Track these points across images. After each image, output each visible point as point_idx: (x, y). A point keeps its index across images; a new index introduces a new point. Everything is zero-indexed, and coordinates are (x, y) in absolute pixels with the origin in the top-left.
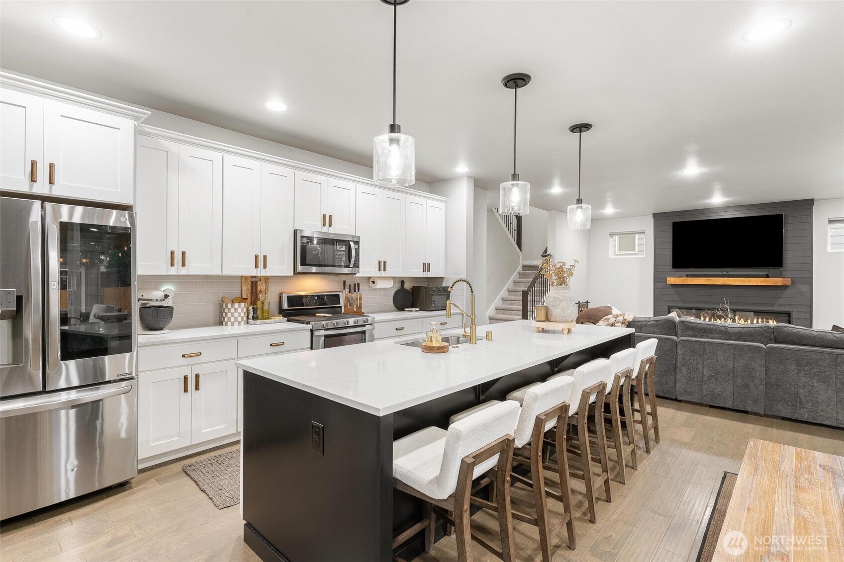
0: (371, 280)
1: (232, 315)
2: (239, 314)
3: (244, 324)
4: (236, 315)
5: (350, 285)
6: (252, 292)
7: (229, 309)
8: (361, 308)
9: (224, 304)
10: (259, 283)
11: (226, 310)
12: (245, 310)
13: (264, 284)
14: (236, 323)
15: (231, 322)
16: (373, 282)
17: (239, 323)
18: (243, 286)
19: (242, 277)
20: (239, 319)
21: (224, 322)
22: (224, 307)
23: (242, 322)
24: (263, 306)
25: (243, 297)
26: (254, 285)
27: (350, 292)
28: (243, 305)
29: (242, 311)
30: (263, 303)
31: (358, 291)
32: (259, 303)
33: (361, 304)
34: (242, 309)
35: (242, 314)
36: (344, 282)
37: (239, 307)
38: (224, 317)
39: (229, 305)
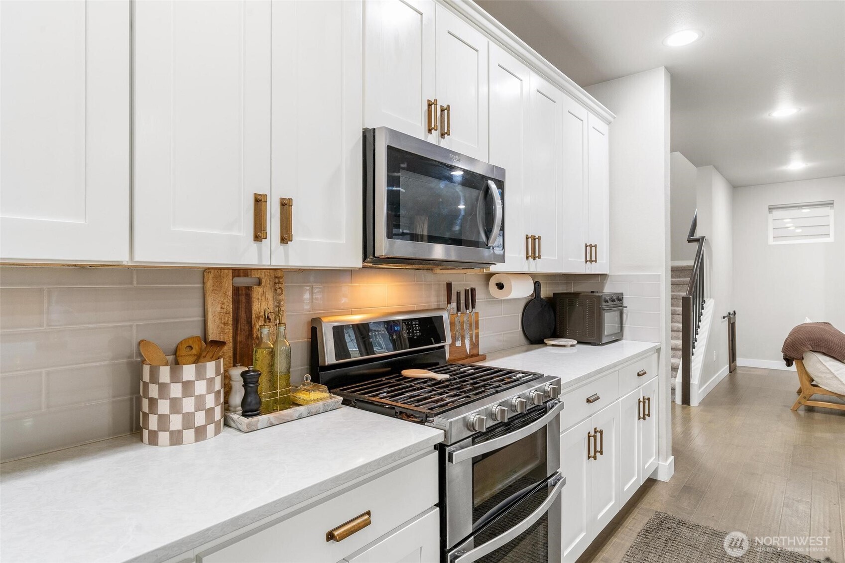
0: (493, 281)
1: (175, 406)
2: (200, 400)
3: (217, 432)
4: (188, 405)
5: (458, 294)
6: (236, 320)
7: (163, 388)
8: (478, 345)
9: (146, 369)
10: (257, 292)
11: (153, 390)
12: (218, 385)
13: (270, 295)
14: (189, 435)
15: (172, 433)
16: (500, 286)
17: (200, 434)
18: (210, 301)
19: (207, 270)
20: (200, 419)
21: (146, 433)
22: (146, 377)
23: (211, 428)
24: (272, 365)
25: (211, 338)
26: (243, 299)
27: (458, 309)
28: (210, 367)
29: (209, 390)
30: (272, 353)
31: (473, 307)
32: (261, 357)
33: (477, 336)
34: (211, 381)
35: (210, 401)
36: (449, 285)
37: (200, 375)
38: (146, 416)
39: (165, 374)
